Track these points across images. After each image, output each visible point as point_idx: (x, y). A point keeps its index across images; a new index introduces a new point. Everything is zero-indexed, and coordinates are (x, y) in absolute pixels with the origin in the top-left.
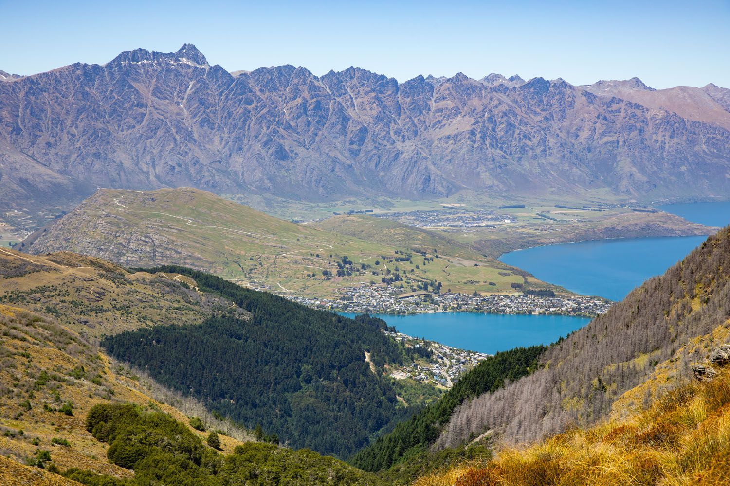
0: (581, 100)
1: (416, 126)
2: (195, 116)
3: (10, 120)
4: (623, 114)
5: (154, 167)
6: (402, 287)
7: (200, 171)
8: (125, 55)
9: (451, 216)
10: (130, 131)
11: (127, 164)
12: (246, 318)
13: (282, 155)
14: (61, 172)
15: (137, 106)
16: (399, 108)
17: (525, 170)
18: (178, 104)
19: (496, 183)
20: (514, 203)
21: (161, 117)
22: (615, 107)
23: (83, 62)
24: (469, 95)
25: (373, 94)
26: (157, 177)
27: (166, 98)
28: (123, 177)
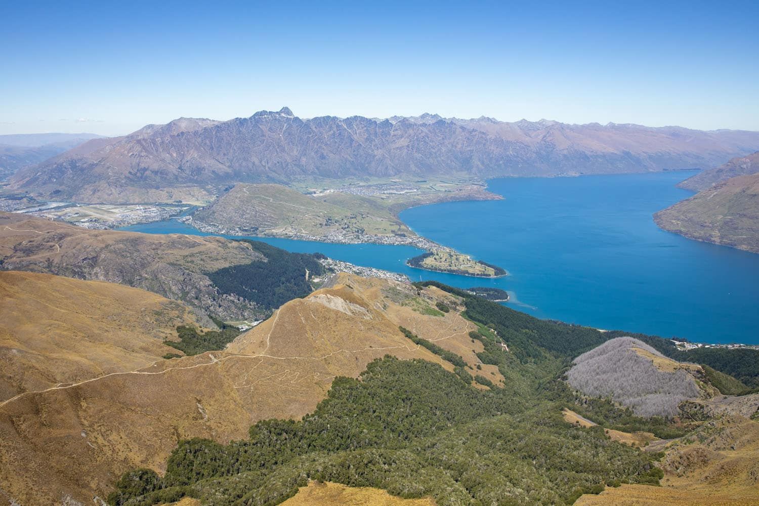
0: (459, 130)
1: (383, 143)
2: (286, 140)
3: (209, 144)
4: (477, 137)
5: (268, 163)
6: (349, 231)
7: (287, 165)
8: (257, 114)
9: (392, 187)
10: (258, 147)
11: (257, 162)
12: (266, 261)
13: (323, 157)
14: (229, 167)
15: (261, 136)
16: (376, 134)
17: (430, 163)
18: (279, 134)
19: (417, 169)
20: (422, 180)
21: (272, 141)
22: (473, 133)
23: (239, 117)
24: (408, 128)
25: (365, 128)
26: (269, 168)
27: (274, 132)
28: (255, 169)
